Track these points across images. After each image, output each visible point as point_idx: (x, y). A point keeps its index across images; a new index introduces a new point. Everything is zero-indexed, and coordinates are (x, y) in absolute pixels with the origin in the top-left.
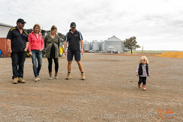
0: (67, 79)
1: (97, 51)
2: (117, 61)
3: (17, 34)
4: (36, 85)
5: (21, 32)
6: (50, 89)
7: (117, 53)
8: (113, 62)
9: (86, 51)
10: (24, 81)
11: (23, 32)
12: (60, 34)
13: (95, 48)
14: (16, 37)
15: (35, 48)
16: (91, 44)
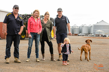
0: (58, 60)
1: (86, 35)
2: (106, 44)
3: (12, 19)
4: (31, 65)
5: (16, 17)
6: (43, 69)
7: (105, 36)
8: (102, 45)
9: (76, 35)
10: (20, 61)
11: (18, 17)
12: (51, 19)
13: (84, 31)
14: (11, 21)
15: (34, 31)
16: (81, 28)
